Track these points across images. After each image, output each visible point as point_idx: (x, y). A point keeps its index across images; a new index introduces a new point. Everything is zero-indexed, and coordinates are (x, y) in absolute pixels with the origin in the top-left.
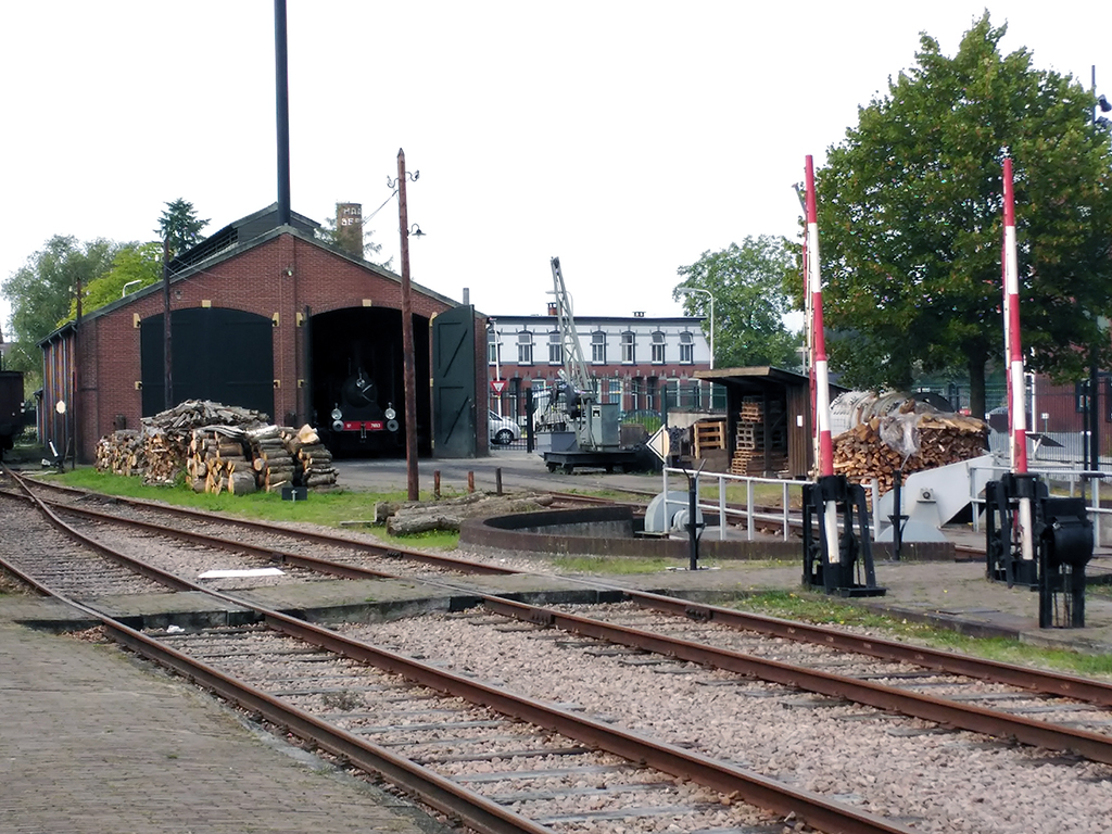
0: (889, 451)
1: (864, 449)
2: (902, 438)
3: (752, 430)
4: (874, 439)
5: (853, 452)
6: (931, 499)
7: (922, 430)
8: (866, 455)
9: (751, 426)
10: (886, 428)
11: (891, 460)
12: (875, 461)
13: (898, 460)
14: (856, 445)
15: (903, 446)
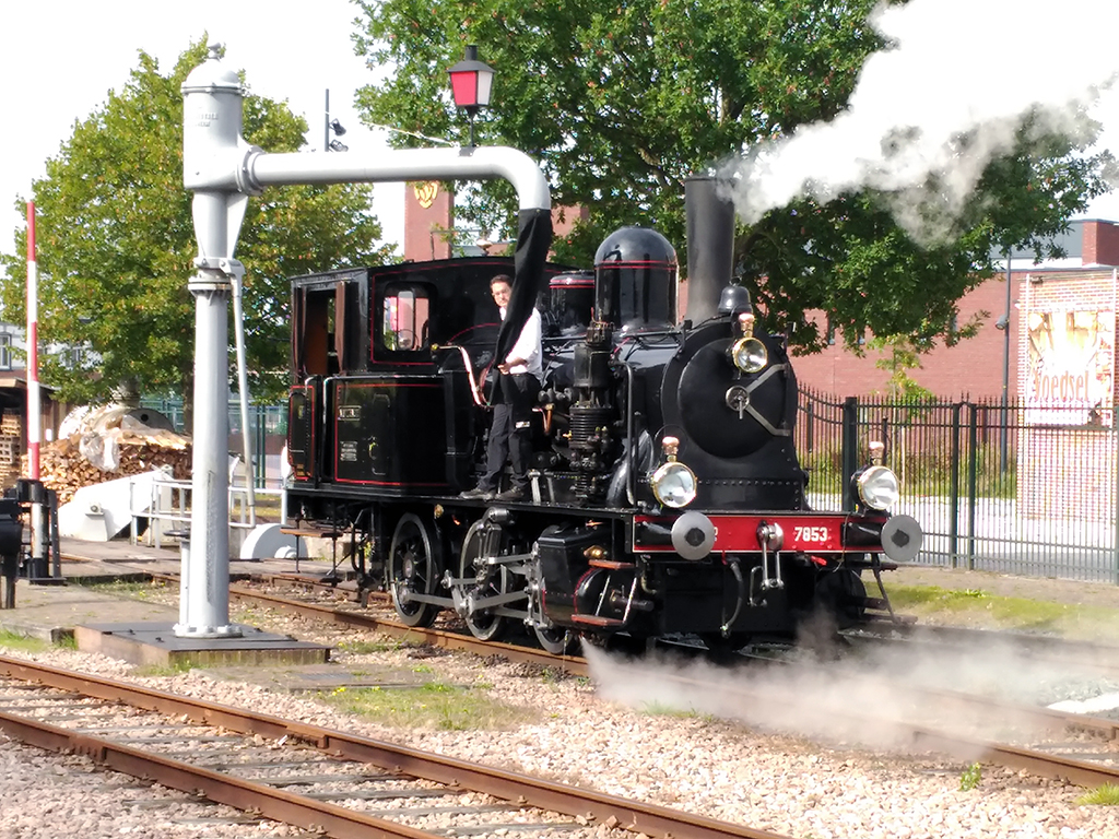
0: (88, 467)
1: (64, 464)
2: (102, 454)
3: (10, 443)
4: (75, 453)
5: (54, 466)
6: (99, 513)
7: (121, 447)
8: (67, 469)
9: (9, 439)
10: (86, 443)
11: (91, 475)
12: (75, 476)
13: (98, 475)
14: (57, 459)
15: (103, 462)
